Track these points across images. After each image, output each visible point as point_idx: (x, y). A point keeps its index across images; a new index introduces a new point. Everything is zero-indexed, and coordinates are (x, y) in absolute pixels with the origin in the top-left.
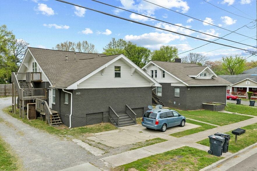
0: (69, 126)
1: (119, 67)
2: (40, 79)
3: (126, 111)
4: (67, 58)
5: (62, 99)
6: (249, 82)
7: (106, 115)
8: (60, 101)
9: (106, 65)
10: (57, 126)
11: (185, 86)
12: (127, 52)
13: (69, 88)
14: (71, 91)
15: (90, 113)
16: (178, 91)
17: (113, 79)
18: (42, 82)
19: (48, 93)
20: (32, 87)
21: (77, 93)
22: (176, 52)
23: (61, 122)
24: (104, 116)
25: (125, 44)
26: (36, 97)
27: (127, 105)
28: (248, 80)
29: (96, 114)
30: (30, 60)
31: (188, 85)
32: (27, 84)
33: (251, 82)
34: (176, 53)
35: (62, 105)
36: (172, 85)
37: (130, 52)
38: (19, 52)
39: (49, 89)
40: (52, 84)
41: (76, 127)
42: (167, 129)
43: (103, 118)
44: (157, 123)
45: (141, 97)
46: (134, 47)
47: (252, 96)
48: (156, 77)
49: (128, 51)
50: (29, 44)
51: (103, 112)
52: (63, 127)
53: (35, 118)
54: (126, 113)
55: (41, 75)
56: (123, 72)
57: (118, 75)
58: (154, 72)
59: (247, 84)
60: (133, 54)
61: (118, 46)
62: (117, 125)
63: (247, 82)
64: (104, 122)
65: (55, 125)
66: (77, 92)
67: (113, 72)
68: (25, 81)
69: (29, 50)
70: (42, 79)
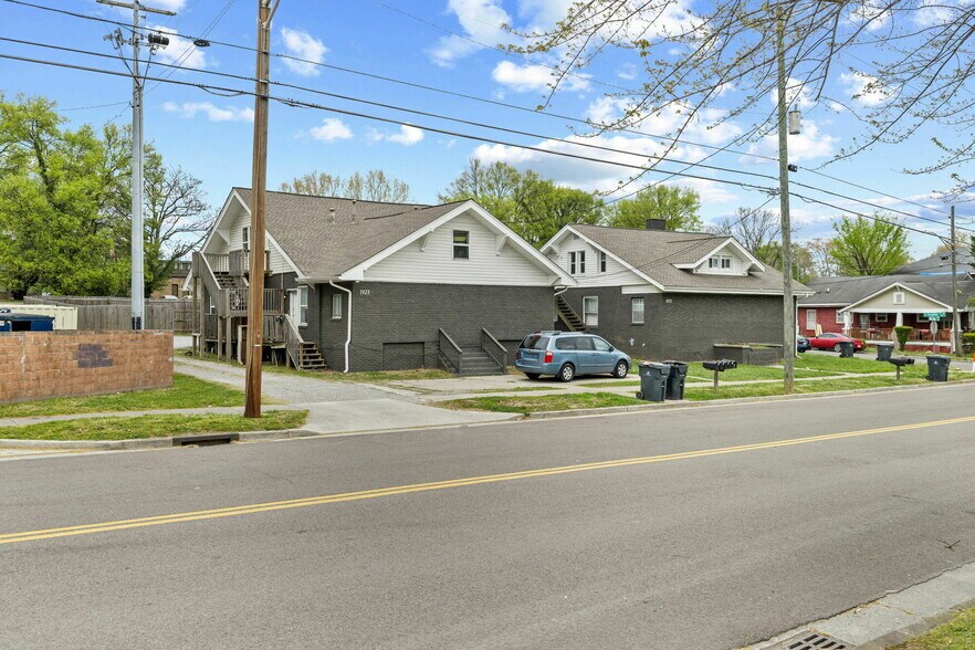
1: (465, 234)
3: (483, 343)
4: (333, 214)
5: (326, 309)
6: (903, 294)
7: (431, 350)
8: (321, 316)
9: (432, 226)
12: (520, 208)
13: (345, 277)
14: (349, 284)
15: (392, 340)
16: (639, 307)
17: (447, 262)
18: (272, 275)
19: (287, 301)
21: (363, 292)
22: (694, 206)
23: (323, 364)
24: (427, 351)
25: (515, 180)
27: (485, 330)
28: (901, 288)
29: (406, 346)
30: (234, 223)
31: (663, 288)
32: (230, 281)
33: (908, 296)
34: (693, 210)
35: (326, 323)
36: (625, 291)
37: (532, 208)
38: (170, 209)
39: (288, 291)
40: (303, 273)
41: (360, 371)
42: (576, 378)
43: (424, 356)
44: (548, 359)
45: (522, 311)
46: (546, 188)
47: (912, 339)
48: (583, 271)
49: (524, 205)
50: (200, 182)
51: (423, 343)
52: (330, 372)
54: (482, 350)
55: (268, 258)
56: (476, 244)
57: (461, 252)
58: (578, 257)
59: (895, 302)
60: (544, 213)
61: (490, 185)
62: (457, 371)
63: (895, 294)
64: (425, 367)
65: (310, 370)
66: (362, 289)
67: (449, 244)
68: (226, 273)
69: (235, 193)
70: (271, 268)
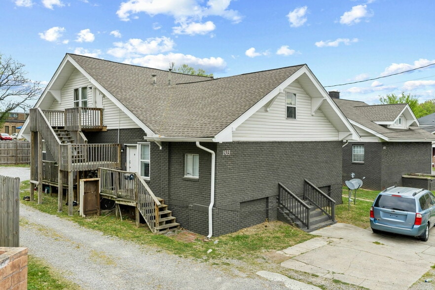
0: (208, 234)
2: (99, 125)
3: (305, 192)
5: (175, 168)
7: (273, 204)
8: (170, 173)
9: (281, 88)
10: (170, 232)
11: (377, 141)
13: (217, 138)
14: (214, 145)
15: (246, 199)
16: (359, 151)
17: (283, 121)
18: (105, 130)
19: (125, 154)
20: (86, 141)
21: (225, 153)
23: (175, 224)
24: (270, 205)
26: (98, 163)
27: (307, 180)
29: (255, 202)
30: (65, 85)
31: (387, 139)
32: (67, 135)
39: (126, 146)
41: (222, 234)
43: (267, 210)
51: (267, 198)
52: (190, 237)
53: (96, 213)
54: (305, 199)
55: (102, 115)
56: (299, 106)
57: (291, 113)
64: (270, 221)
65: (165, 231)
66: (224, 150)
67: (284, 105)
68: (62, 128)
69: (69, 58)
70: (105, 123)
